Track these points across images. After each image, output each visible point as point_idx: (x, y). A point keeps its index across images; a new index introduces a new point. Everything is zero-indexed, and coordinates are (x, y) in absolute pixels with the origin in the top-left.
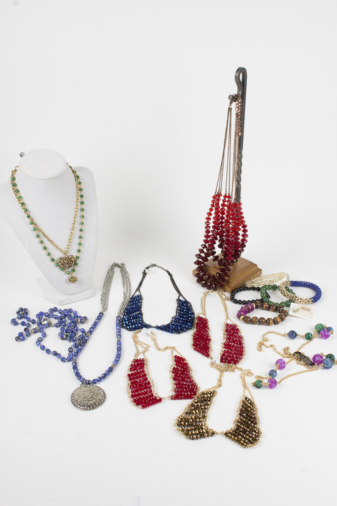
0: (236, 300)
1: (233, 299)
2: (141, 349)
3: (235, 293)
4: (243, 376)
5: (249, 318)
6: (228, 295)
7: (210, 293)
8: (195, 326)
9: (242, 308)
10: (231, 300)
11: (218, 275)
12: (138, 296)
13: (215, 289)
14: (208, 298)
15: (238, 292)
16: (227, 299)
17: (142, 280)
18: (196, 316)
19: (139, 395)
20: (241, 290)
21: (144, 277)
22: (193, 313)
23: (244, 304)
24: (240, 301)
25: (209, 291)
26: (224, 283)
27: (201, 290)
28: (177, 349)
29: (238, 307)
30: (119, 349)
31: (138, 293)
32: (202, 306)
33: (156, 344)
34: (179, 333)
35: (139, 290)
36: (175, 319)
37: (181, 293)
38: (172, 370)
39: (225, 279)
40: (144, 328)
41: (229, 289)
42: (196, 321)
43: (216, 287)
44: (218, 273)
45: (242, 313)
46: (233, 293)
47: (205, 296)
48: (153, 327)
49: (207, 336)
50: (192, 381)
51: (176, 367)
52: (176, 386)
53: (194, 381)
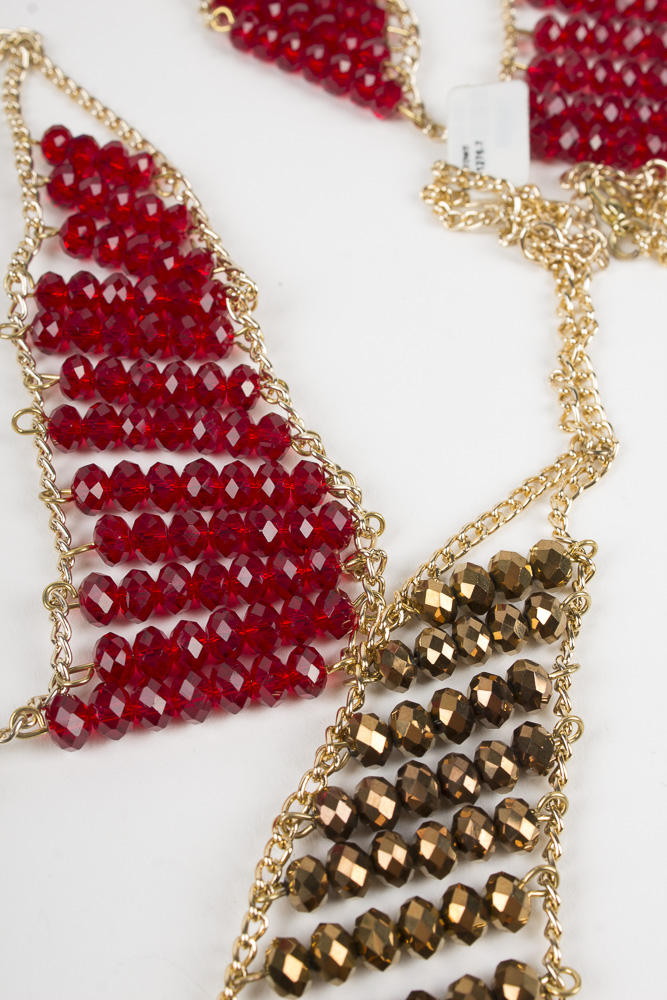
50: (274, 436)
51: (68, 268)
52: (99, 530)
53: (293, 432)
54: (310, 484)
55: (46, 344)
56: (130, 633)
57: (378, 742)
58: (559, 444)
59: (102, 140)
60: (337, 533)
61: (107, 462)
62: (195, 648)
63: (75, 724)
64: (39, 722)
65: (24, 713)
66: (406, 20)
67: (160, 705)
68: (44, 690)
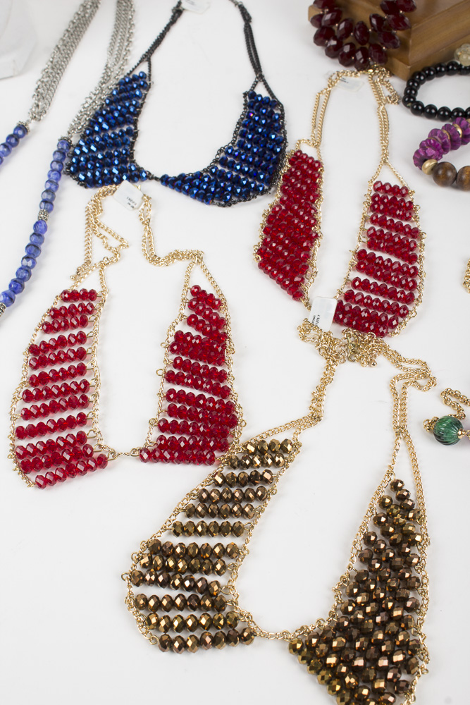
0: (419, 104)
1: (411, 101)
2: (99, 253)
3: (421, 82)
4: (399, 385)
5: (452, 168)
6: (398, 85)
7: (348, 78)
8: (280, 183)
9: (434, 132)
10: (405, 103)
11: (374, 22)
12: (143, 77)
13: (363, 67)
14: (339, 92)
15: (429, 77)
16: (393, 99)
17: (167, 28)
18: (291, 148)
19: (42, 429)
20: (439, 74)
21: (173, 21)
22: (282, 142)
23: (443, 118)
24: (431, 107)
25: (348, 70)
26: (392, 50)
27: (323, 66)
28: (208, 262)
29: (423, 128)
30: (33, 250)
31: (144, 68)
32: (315, 118)
33: (148, 241)
34: (228, 204)
35: (149, 60)
36: (226, 158)
37: (264, 73)
38: (172, 340)
39: (393, 37)
40: (126, 183)
41: (404, 69)
42: (286, 167)
43: (366, 61)
44: (375, 16)
45: (431, 151)
46: (416, 80)
47: (331, 84)
48: (156, 179)
49: (308, 223)
50: (225, 392)
51: (186, 329)
52: (169, 407)
53: (231, 392)
54: (230, 408)
55: (173, 351)
56: (167, 436)
57: (220, 481)
58: (307, 412)
59: (208, 292)
60: (233, 422)
61: (178, 388)
62: (182, 444)
63: (145, 456)
64: (137, 453)
65: (135, 450)
66: (315, 270)
67: (168, 456)
68: (142, 446)
